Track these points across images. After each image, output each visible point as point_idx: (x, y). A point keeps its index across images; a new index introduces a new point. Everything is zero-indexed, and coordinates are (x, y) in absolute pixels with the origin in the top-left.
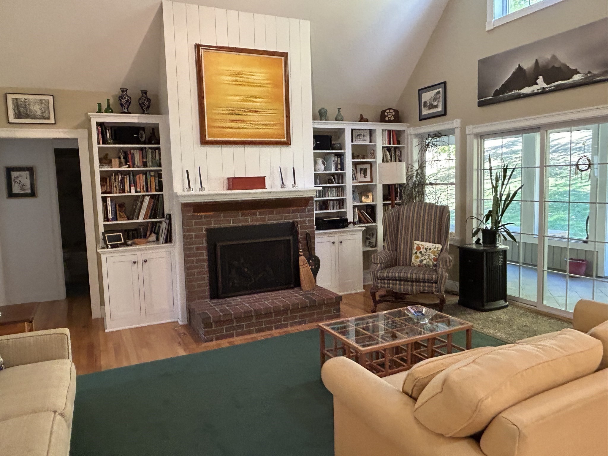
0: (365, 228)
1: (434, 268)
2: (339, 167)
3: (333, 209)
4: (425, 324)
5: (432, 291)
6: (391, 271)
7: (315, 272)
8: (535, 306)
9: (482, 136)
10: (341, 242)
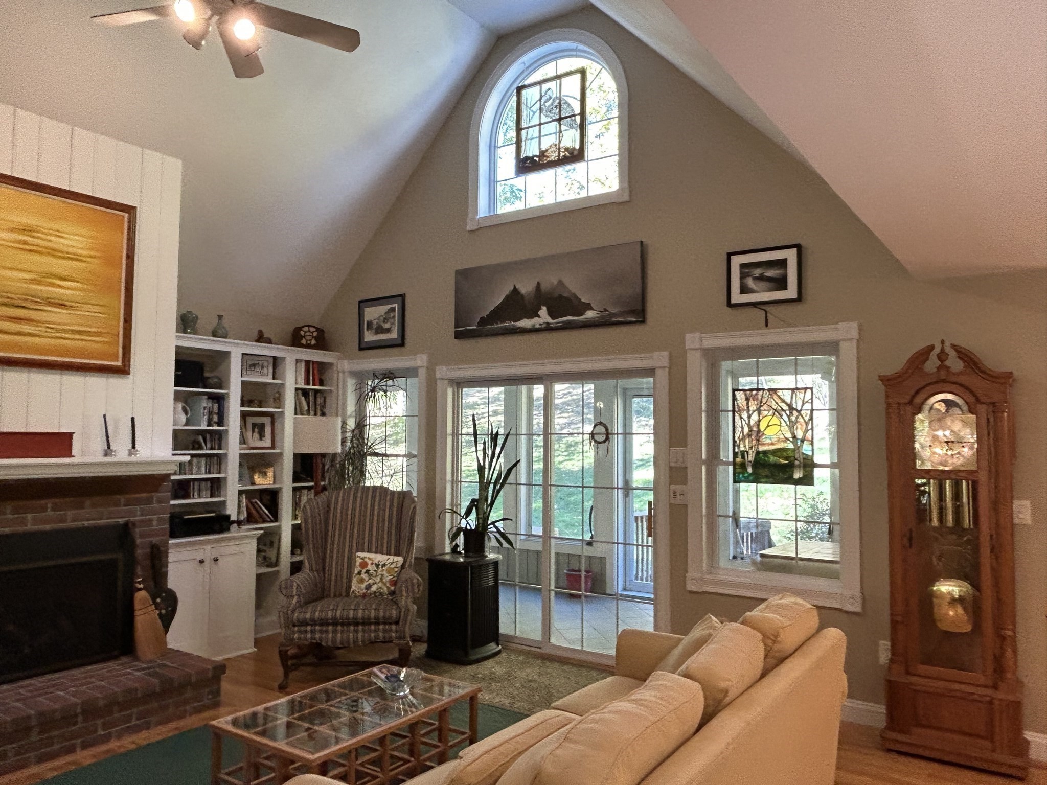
0: (262, 532)
1: (390, 598)
2: (215, 418)
3: (200, 497)
4: (406, 696)
5: (391, 637)
6: (319, 608)
7: (167, 620)
8: (540, 648)
9: (460, 384)
10: (216, 560)
